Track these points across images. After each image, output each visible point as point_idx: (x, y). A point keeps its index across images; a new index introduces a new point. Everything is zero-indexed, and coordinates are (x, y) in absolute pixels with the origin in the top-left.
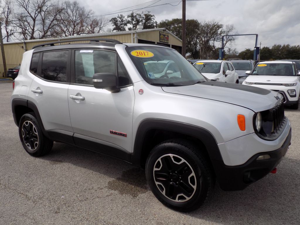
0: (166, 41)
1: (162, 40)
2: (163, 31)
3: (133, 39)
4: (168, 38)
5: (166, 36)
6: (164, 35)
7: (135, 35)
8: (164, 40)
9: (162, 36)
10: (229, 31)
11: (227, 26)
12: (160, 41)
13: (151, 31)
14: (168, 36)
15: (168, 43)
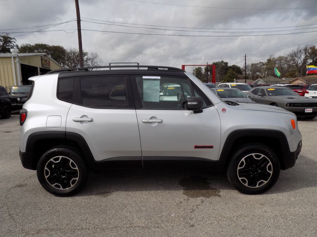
0: (48, 67)
1: (44, 65)
2: (44, 56)
3: (15, 63)
4: (49, 63)
5: (48, 62)
6: (46, 61)
7: (17, 60)
8: (46, 65)
9: (43, 61)
10: (93, 59)
11: (92, 54)
12: (42, 66)
13: (33, 56)
14: (49, 62)
15: (50, 68)
